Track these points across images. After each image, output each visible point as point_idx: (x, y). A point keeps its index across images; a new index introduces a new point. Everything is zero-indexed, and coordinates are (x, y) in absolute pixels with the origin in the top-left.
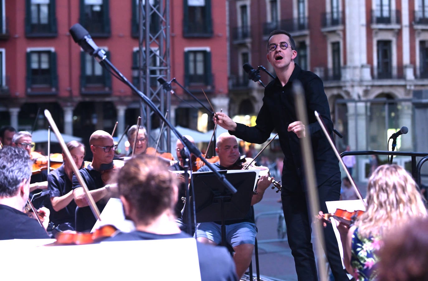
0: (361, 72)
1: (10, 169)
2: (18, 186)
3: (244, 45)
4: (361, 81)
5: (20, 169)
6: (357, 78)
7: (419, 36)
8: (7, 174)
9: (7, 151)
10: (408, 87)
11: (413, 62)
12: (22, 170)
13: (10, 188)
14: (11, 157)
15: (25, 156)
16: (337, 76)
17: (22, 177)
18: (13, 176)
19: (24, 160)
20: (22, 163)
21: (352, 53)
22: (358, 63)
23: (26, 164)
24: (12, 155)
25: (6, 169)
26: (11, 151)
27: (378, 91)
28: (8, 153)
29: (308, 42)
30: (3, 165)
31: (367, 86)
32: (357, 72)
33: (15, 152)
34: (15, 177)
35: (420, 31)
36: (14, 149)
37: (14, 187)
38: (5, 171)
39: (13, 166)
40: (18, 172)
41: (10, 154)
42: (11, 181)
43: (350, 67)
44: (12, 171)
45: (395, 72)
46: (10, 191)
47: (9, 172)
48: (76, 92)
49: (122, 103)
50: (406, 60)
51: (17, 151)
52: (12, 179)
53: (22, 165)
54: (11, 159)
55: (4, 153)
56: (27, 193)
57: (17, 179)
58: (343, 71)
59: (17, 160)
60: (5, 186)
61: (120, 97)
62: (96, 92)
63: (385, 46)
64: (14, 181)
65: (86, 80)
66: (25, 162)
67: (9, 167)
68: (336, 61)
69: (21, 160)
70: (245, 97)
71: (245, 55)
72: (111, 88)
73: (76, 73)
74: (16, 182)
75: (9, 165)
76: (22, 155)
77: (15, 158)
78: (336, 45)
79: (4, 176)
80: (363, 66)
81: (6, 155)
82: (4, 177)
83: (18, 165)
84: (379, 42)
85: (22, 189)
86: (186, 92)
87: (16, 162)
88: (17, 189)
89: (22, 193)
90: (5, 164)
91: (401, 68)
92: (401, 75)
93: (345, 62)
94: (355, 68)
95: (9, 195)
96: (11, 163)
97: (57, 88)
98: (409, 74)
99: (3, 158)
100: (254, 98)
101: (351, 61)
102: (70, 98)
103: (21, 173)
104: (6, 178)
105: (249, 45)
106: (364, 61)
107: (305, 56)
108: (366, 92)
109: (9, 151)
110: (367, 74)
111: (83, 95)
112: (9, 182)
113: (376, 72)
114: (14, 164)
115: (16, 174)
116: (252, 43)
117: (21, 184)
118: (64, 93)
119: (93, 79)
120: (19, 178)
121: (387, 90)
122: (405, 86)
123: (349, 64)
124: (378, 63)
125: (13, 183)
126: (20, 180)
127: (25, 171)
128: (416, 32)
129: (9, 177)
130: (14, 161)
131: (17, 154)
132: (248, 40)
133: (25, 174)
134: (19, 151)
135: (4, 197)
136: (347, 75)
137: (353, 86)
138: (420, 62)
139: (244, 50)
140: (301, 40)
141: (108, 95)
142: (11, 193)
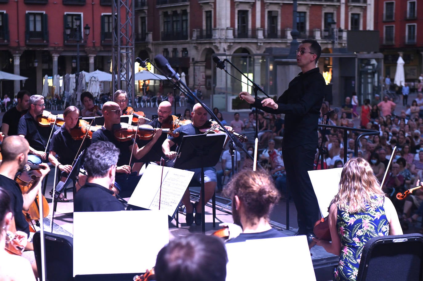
0: (226, 33)
1: (103, 158)
2: (108, 170)
3: (142, 11)
4: (226, 39)
5: (110, 158)
6: (224, 37)
7: (267, 8)
8: (100, 161)
9: (101, 144)
10: (259, 44)
11: (263, 26)
12: (111, 159)
13: (102, 171)
14: (104, 149)
15: (114, 149)
16: (209, 35)
17: (111, 163)
18: (105, 163)
19: (113, 152)
20: (111, 154)
21: (220, 19)
22: (224, 27)
23: (114, 154)
24: (104, 148)
25: (100, 158)
26: (104, 145)
27: (238, 47)
28: (102, 147)
29: (188, 11)
30: (98, 155)
31: (230, 43)
32: (224, 32)
33: (107, 146)
34: (106, 164)
35: (268, 4)
36: (105, 143)
37: (105, 171)
38: (99, 159)
39: (105, 156)
40: (108, 160)
41: (103, 147)
42: (103, 166)
43: (218, 29)
44: (104, 159)
45: (250, 33)
46: (102, 173)
47: (102, 161)
48: (22, 43)
49: (57, 52)
50: (258, 24)
51: (108, 145)
52: (104, 165)
53: (112, 155)
54: (104, 151)
55: (99, 146)
56: (114, 174)
57: (107, 164)
58: (213, 32)
59: (108, 151)
60: (99, 170)
61: (54, 47)
62: (37, 44)
63: (243, 15)
64: (105, 167)
65: (30, 34)
66: (113, 153)
67: (102, 156)
68: (209, 24)
69: (110, 151)
70: (143, 49)
71: (143, 18)
72: (48, 41)
73: (22, 29)
74: (107, 167)
75: (102, 155)
76: (111, 148)
77: (107, 150)
78: (209, 13)
79: (98, 162)
80: (227, 29)
81: (100, 147)
82: (98, 164)
83: (108, 155)
84: (239, 11)
85: (111, 172)
86: (102, 45)
87: (107, 153)
88: (107, 172)
89: (111, 175)
90: (99, 154)
91: (255, 30)
92: (254, 36)
93: (215, 26)
94: (222, 29)
95: (101, 176)
96: (103, 154)
97: (8, 41)
98: (260, 34)
99: (98, 150)
100: (149, 49)
101: (219, 25)
102: (18, 48)
103: (111, 161)
104: (100, 164)
105: (146, 11)
106: (229, 25)
107: (187, 20)
108: (230, 47)
109: (102, 145)
110: (230, 34)
111: (27, 46)
112: (102, 167)
113: (236, 33)
114: (106, 154)
115: (107, 161)
116: (148, 10)
117: (110, 169)
118: (14, 44)
119: (35, 34)
120: (109, 165)
121: (244, 46)
122: (257, 43)
123: (218, 27)
124: (238, 26)
125: (105, 168)
126: (109, 166)
127: (113, 160)
128: (266, 5)
129: (102, 163)
130: (106, 152)
131: (108, 148)
132: (146, 8)
133: (113, 162)
134: (109, 145)
135: (98, 177)
136: (217, 35)
137: (220, 43)
138: (268, 26)
139: (143, 15)
140: (184, 9)
141: (46, 46)
142: (103, 175)
